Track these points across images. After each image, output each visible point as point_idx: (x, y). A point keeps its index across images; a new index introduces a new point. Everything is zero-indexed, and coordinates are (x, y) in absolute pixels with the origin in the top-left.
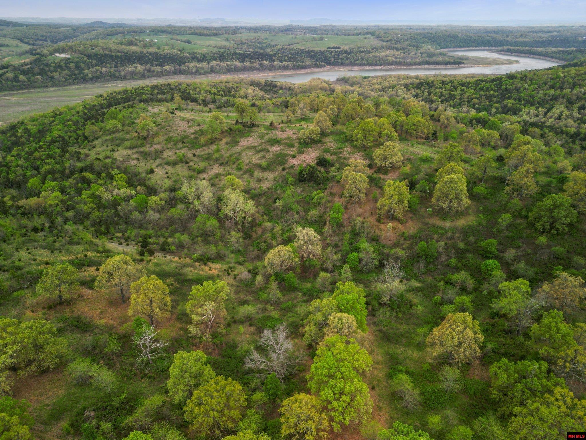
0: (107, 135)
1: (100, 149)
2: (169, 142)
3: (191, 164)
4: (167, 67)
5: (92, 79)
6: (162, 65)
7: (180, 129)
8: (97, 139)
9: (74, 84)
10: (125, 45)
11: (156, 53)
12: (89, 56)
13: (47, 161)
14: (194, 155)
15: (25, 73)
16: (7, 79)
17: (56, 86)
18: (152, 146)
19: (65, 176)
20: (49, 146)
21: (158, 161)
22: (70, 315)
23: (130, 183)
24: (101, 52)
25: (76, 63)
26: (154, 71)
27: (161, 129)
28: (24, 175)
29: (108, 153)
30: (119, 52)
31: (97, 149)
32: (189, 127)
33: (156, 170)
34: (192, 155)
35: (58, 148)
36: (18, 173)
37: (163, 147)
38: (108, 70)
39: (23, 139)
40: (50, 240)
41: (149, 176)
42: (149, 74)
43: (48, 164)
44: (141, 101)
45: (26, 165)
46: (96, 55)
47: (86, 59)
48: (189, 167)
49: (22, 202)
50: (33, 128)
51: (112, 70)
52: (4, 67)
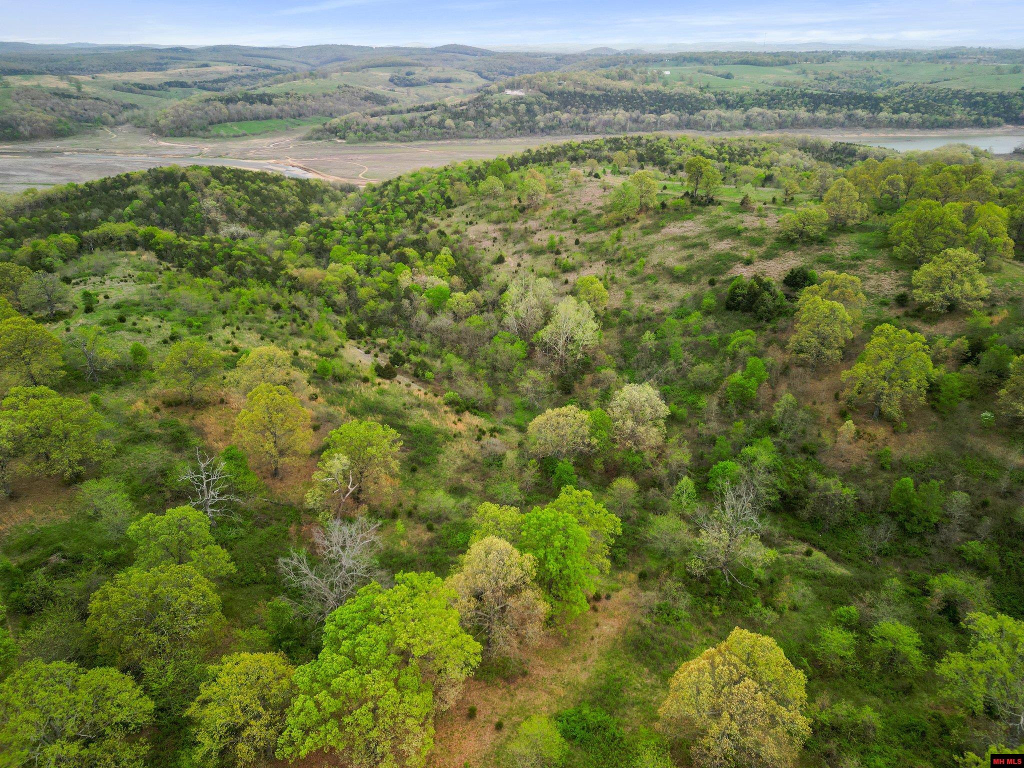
0: (479, 201)
2: (555, 219)
3: (563, 255)
4: (668, 116)
5: (542, 130)
6: (659, 112)
8: (462, 205)
9: (515, 136)
10: (613, 79)
11: (657, 92)
12: (550, 95)
14: (577, 242)
15: (456, 116)
16: (430, 124)
17: (490, 137)
18: (525, 222)
21: (520, 247)
24: (571, 89)
25: (529, 105)
26: (643, 122)
27: (557, 197)
30: (598, 89)
31: (453, 219)
32: (601, 197)
33: (508, 259)
34: (573, 242)
35: (405, 211)
36: (335, 237)
37: (541, 226)
38: (572, 116)
41: (492, 267)
42: (634, 126)
43: (375, 230)
45: (351, 228)
46: (561, 93)
47: (544, 98)
48: (556, 260)
49: (300, 272)
50: (403, 184)
51: (577, 118)
52: (434, 107)
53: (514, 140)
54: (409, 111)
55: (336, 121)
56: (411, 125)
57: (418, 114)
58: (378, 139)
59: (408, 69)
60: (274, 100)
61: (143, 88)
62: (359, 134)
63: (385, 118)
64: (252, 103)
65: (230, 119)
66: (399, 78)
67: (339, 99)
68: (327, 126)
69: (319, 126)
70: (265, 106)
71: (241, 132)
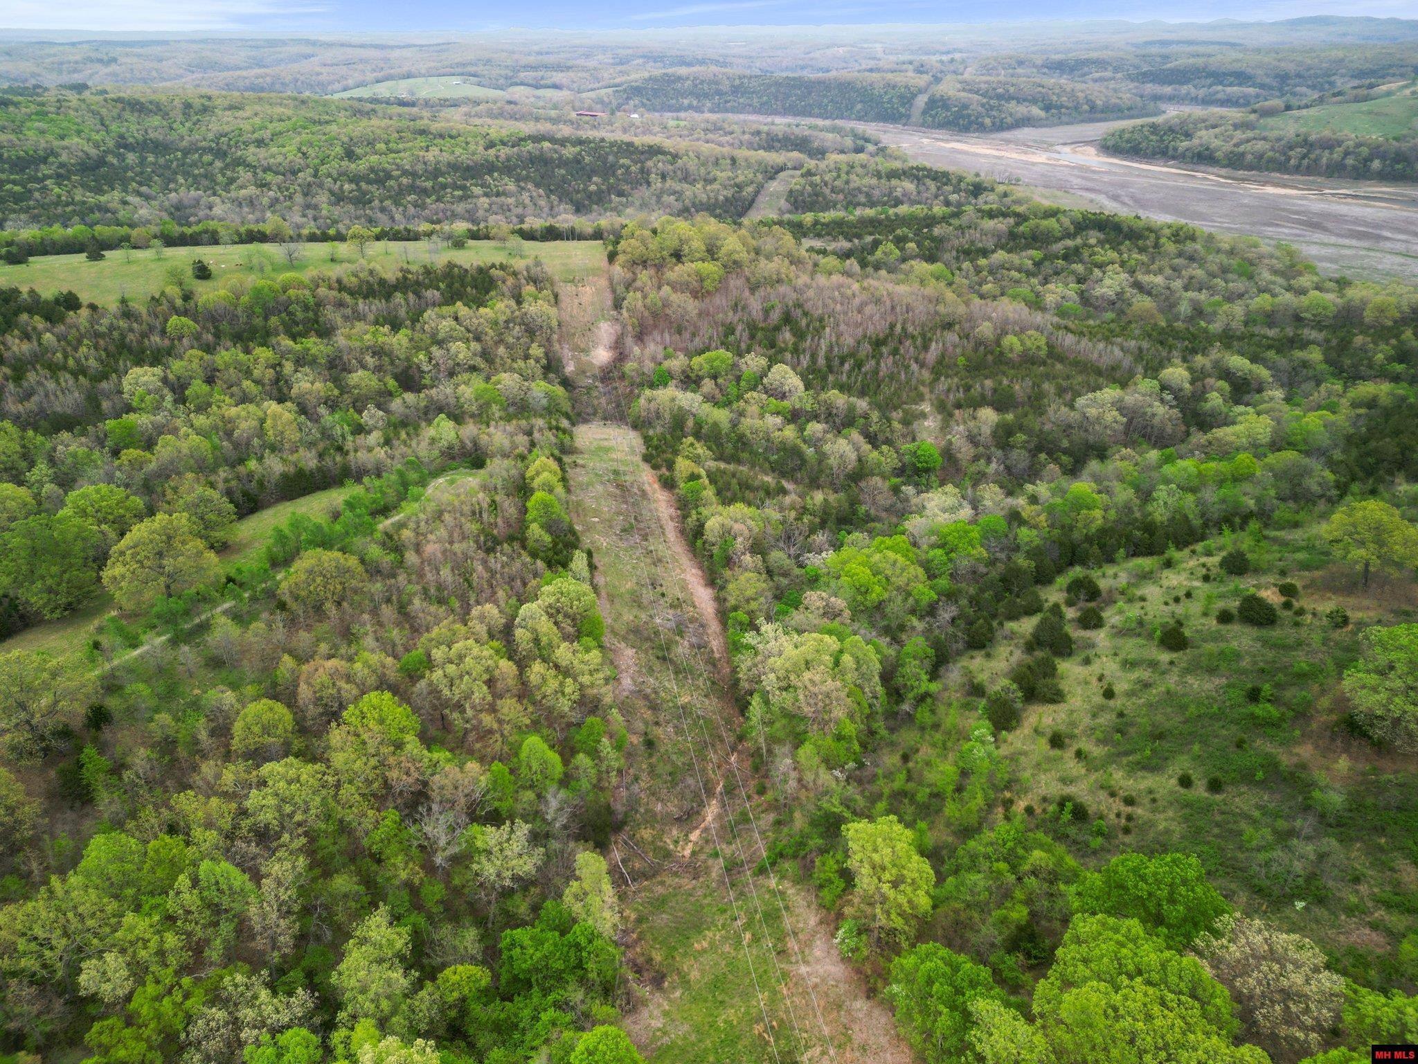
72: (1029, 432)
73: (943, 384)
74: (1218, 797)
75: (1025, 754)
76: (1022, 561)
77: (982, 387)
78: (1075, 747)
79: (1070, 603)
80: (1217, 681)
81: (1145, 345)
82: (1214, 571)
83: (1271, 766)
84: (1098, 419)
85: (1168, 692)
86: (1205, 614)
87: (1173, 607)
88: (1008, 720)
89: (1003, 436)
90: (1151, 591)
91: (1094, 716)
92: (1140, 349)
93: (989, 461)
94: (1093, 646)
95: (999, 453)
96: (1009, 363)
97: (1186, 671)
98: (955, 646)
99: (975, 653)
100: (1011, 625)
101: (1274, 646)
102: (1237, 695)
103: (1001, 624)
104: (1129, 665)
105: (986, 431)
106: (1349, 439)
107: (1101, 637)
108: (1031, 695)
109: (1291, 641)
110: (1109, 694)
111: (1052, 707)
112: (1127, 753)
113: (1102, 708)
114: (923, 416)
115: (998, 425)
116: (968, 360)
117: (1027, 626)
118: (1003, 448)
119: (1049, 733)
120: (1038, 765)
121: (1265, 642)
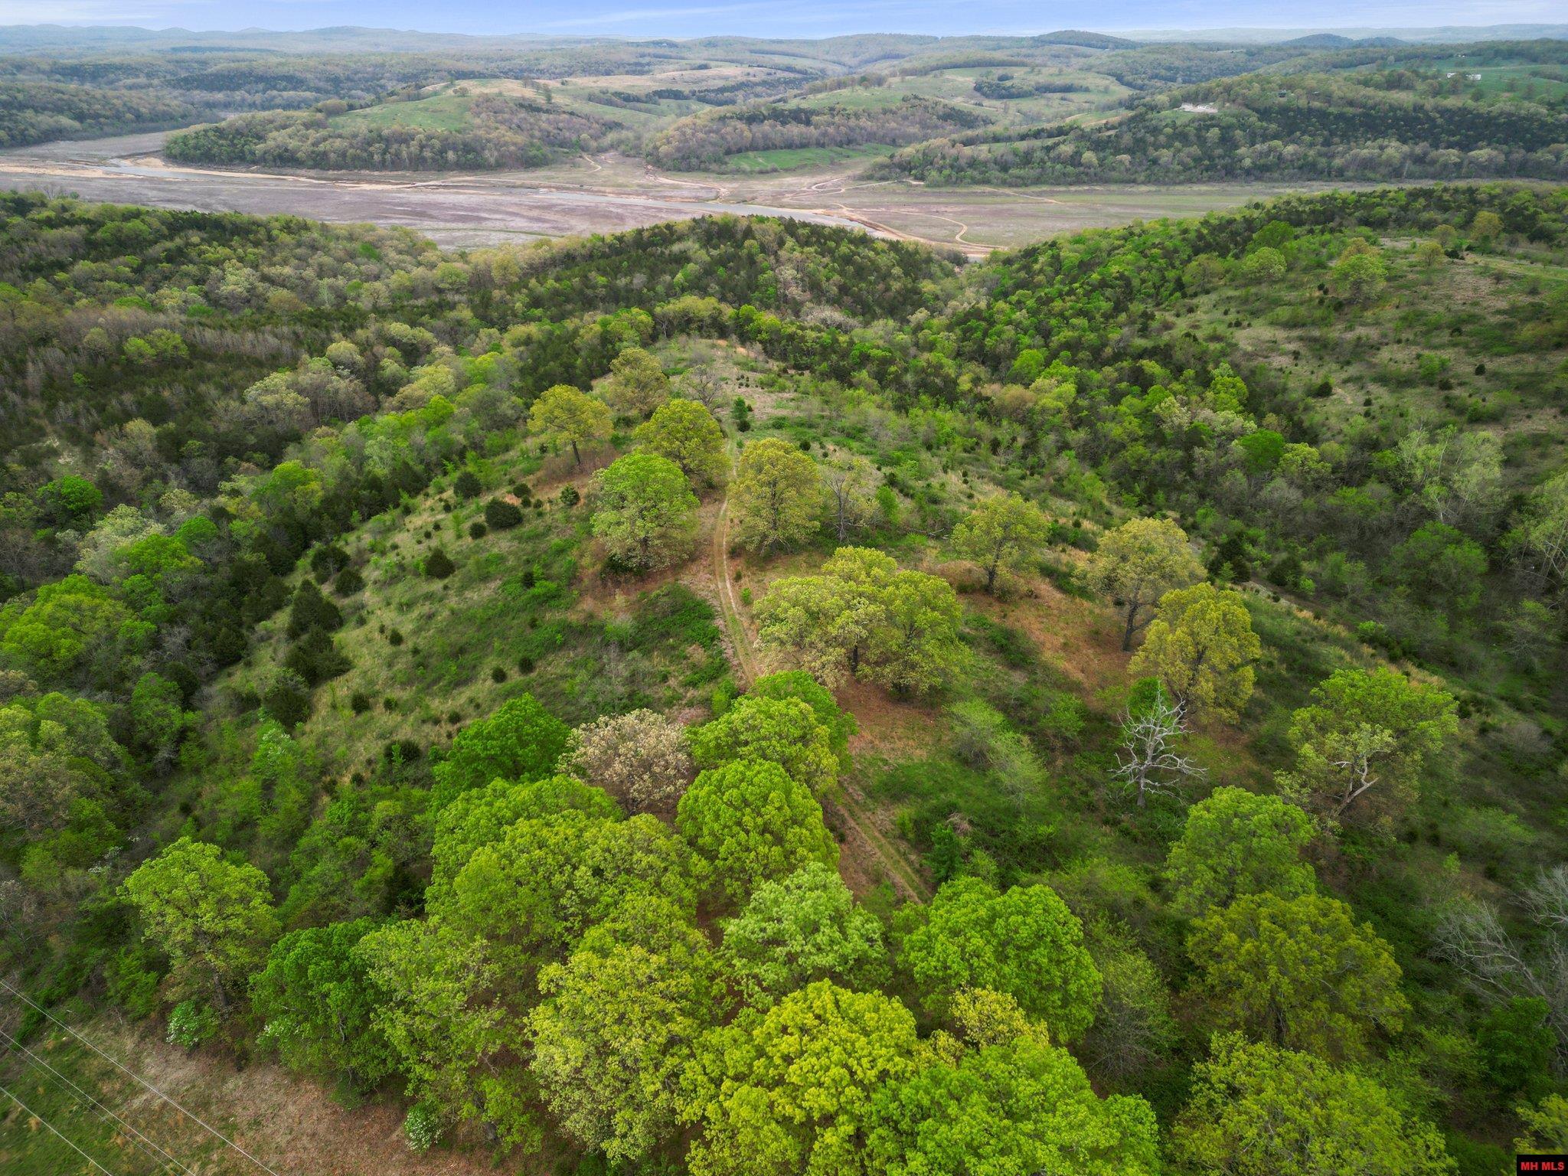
0: (1236, 288)
1: (1205, 317)
2: (1410, 326)
3: (1457, 392)
4: (1483, 154)
5: (1248, 172)
6: (1465, 147)
7: (1459, 297)
8: (1207, 292)
9: (1200, 181)
10: (1378, 86)
11: (1463, 111)
12: (1264, 114)
13: (1074, 321)
14: (1480, 370)
15: (1098, 146)
16: (1058, 159)
17: (1157, 182)
18: (1351, 328)
19: (1097, 359)
20: (1087, 294)
21: (1352, 370)
22: (994, 619)
23: (1251, 405)
24: (1303, 103)
25: (1226, 129)
26: (1433, 162)
27: (1400, 288)
28: (1015, 344)
29: (1221, 329)
30: (1351, 103)
31: (1199, 315)
32: (1494, 293)
33: (1338, 391)
34: (1471, 369)
35: (1108, 299)
36: (1004, 337)
37: (1384, 336)
38: (1301, 150)
39: (1041, 278)
40: (1015, 472)
41: (1311, 401)
42: (1417, 169)
43: (1074, 327)
44: (1365, 222)
45: (1026, 323)
46: (1284, 110)
47: (1254, 118)
48: (1447, 398)
49: (990, 390)
50: (1070, 255)
51: (1312, 153)
52: (1060, 132)
53: (1196, 188)
54: (1023, 137)
55: (909, 151)
56: (1026, 159)
57: (1037, 143)
58: (975, 182)
59: (1001, 71)
60: (815, 119)
61: (627, 99)
62: (946, 172)
63: (985, 147)
64: (784, 123)
65: (753, 147)
66: (990, 86)
67: (905, 118)
68: (896, 160)
69: (881, 159)
70: (802, 128)
71: (769, 167)
72: (203, 437)
73: (65, 410)
74: (533, 675)
75: (331, 733)
76: (248, 557)
77: (121, 403)
78: (382, 701)
79: (322, 580)
80: (493, 585)
81: (299, 329)
82: (452, 502)
83: (567, 628)
84: (278, 406)
85: (453, 612)
86: (459, 537)
87: (426, 543)
88: (298, 710)
89: (172, 449)
90: (400, 538)
91: (390, 665)
92: (295, 333)
93: (165, 479)
94: (363, 607)
95: (175, 467)
96: (144, 371)
97: (463, 588)
98: (203, 671)
99: (231, 669)
100: (262, 627)
101: (529, 539)
102: (516, 588)
103: (251, 628)
104: (405, 607)
105: (148, 446)
106: (522, 372)
107: (368, 596)
108: (315, 677)
109: (541, 529)
110: (396, 639)
111: (341, 679)
112: (435, 682)
113: (395, 656)
114: (54, 453)
115: (159, 437)
116: (86, 374)
117: (282, 619)
118: (178, 462)
119: (348, 702)
120: (350, 736)
121: (520, 539)
